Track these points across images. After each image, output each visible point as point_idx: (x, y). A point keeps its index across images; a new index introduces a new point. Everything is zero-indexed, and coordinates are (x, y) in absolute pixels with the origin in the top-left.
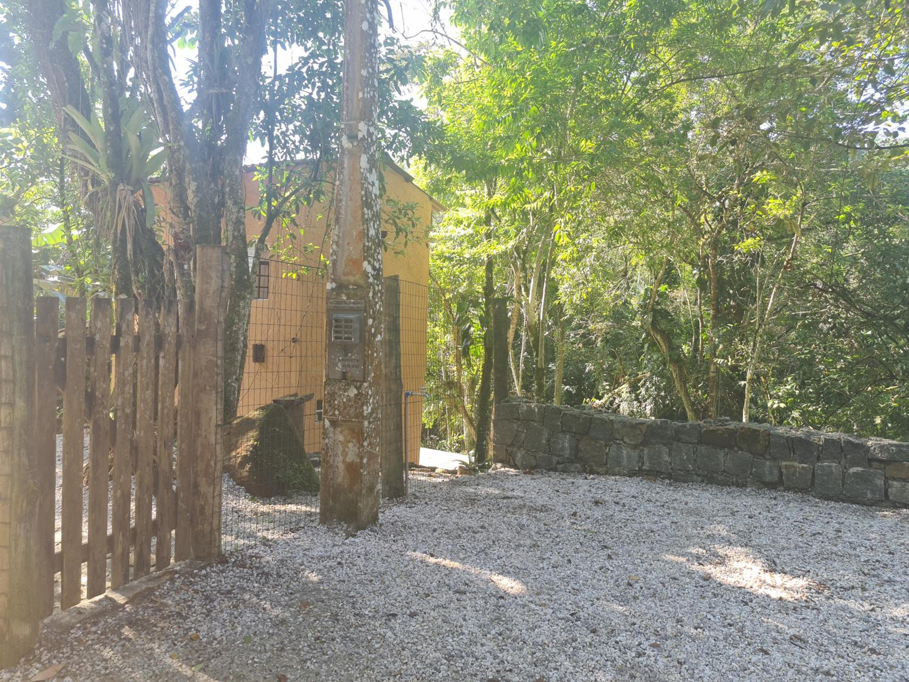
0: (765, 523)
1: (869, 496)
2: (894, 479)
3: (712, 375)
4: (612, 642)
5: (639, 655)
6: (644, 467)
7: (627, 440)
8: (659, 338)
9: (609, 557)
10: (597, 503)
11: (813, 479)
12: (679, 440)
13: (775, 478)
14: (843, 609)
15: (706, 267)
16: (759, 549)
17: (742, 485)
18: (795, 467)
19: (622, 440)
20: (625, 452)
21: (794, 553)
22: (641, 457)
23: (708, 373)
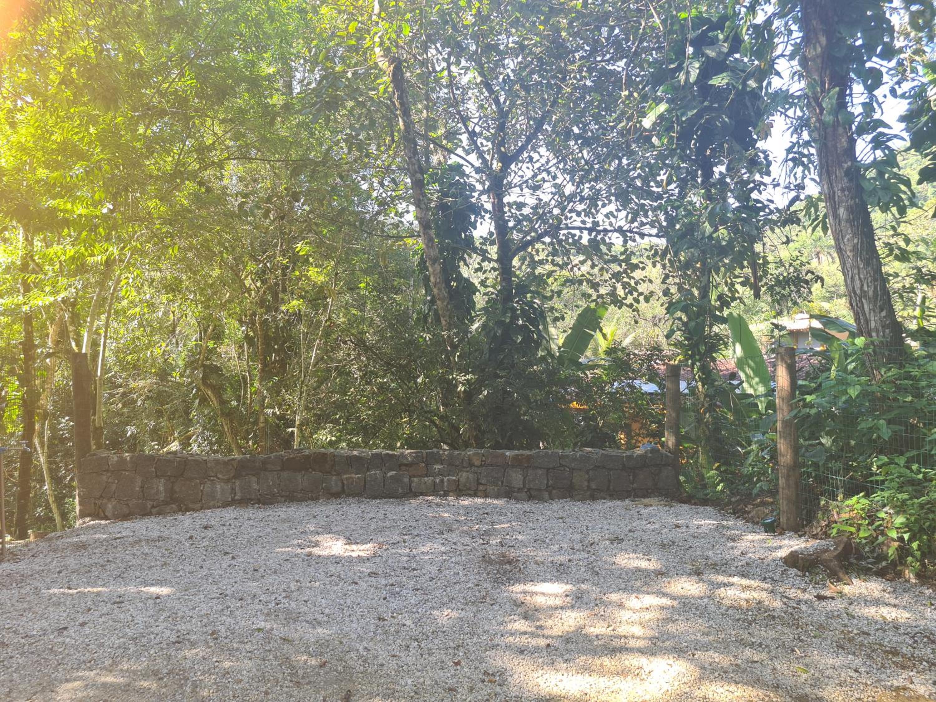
0: (338, 519)
1: (400, 491)
2: (414, 476)
3: (261, 425)
4: (257, 601)
5: (278, 604)
6: (236, 498)
7: (220, 476)
8: (209, 393)
9: (233, 558)
10: (206, 528)
11: (365, 486)
12: (266, 470)
13: (339, 489)
14: (395, 554)
15: (253, 323)
16: (338, 533)
17: (315, 499)
18: (352, 478)
19: (216, 476)
20: (218, 487)
21: (361, 532)
22: (233, 489)
23: (258, 425)
